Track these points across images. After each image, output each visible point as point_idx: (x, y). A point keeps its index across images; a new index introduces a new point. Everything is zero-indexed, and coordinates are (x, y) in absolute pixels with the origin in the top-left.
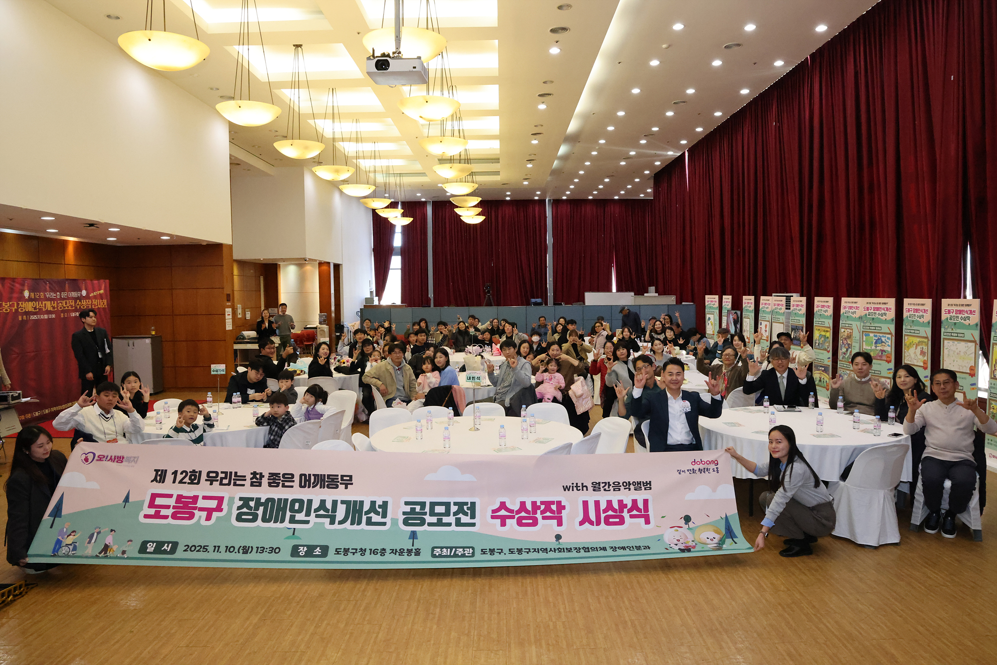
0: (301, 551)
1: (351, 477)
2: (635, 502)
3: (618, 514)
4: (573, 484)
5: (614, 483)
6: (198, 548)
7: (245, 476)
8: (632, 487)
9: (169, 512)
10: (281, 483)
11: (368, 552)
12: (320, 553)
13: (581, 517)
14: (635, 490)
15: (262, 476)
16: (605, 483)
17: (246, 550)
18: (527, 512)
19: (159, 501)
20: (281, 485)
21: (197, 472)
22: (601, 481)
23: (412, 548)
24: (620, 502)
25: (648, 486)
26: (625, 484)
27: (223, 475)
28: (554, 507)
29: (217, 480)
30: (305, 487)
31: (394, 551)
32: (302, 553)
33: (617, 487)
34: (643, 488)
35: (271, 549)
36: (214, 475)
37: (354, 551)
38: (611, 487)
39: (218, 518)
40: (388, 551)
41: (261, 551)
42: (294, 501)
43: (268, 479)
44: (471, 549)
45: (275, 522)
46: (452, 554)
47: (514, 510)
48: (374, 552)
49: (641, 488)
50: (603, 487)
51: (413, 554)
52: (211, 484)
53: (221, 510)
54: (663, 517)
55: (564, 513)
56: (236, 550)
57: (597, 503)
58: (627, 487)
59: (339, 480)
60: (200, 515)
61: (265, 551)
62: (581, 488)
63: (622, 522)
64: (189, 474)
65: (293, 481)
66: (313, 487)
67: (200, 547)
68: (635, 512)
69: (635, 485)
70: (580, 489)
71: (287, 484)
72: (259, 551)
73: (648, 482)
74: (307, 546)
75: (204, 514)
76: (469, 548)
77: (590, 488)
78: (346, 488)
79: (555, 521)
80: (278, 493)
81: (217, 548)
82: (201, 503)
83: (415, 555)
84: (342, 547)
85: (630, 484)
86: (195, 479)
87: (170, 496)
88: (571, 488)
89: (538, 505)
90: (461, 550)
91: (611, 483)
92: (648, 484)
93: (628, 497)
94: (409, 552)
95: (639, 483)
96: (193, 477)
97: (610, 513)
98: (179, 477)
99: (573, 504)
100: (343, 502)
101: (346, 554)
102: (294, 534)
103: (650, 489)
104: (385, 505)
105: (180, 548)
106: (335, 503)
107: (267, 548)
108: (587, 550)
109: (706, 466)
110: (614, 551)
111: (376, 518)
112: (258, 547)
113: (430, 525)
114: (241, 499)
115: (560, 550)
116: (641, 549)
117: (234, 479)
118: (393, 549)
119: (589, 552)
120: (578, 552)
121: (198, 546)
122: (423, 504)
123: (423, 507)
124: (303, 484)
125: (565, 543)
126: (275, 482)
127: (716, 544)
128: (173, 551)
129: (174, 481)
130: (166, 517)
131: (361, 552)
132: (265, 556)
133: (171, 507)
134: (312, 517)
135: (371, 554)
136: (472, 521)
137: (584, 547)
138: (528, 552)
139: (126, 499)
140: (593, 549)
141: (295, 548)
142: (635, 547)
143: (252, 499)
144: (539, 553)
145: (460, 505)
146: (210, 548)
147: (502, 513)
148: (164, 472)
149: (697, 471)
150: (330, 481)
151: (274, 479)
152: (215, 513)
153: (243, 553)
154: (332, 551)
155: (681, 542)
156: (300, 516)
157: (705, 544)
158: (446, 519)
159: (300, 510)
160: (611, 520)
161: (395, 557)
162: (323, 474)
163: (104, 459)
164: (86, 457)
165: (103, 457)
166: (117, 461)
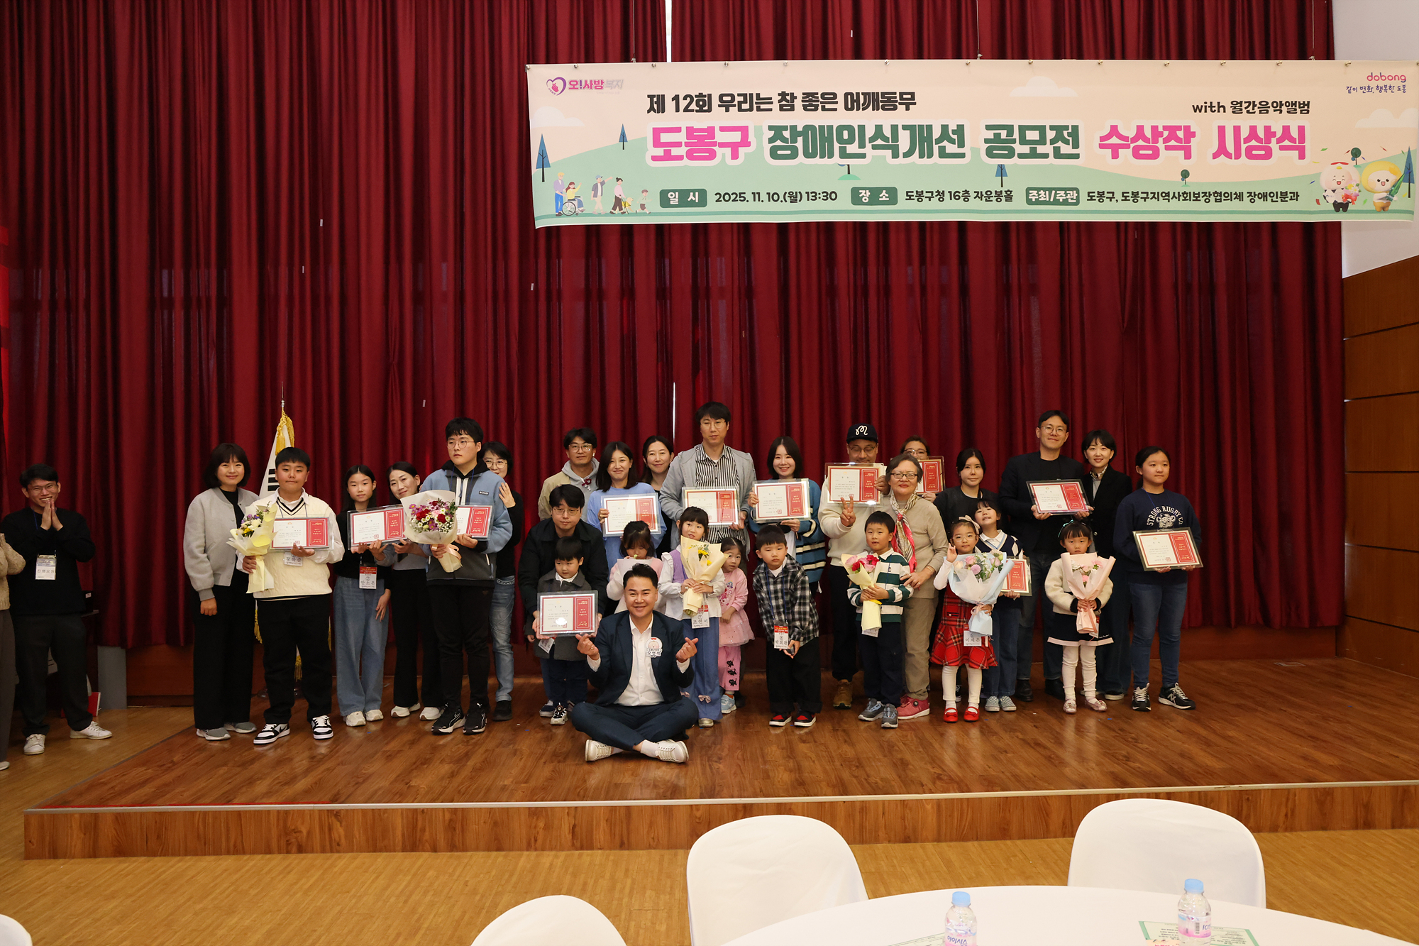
0: (863, 196)
1: (913, 94)
2: (1286, 129)
3: (1264, 144)
4: (1206, 103)
5: (1260, 103)
6: (733, 198)
7: (771, 99)
8: (1284, 109)
9: (682, 151)
10: (820, 105)
11: (947, 196)
12: (888, 199)
13: (1215, 148)
14: (1289, 112)
15: (793, 97)
16: (1249, 103)
17: (794, 197)
18: (1146, 140)
19: (665, 137)
20: (820, 108)
21: (705, 96)
22: (1244, 101)
23: (1002, 189)
24: (1267, 129)
25: (1306, 108)
26: (1275, 105)
27: (741, 99)
28: (1180, 134)
29: (735, 106)
30: (852, 109)
31: (979, 195)
32: (865, 200)
33: (1264, 107)
34: (1298, 110)
35: (825, 194)
36: (729, 98)
37: (930, 195)
38: (1256, 108)
39: (746, 154)
40: (973, 195)
41: (814, 198)
42: (841, 128)
43: (803, 101)
44: (1075, 192)
45: (822, 157)
46: (1052, 200)
47: (1128, 137)
48: (955, 196)
49: (1296, 110)
50: (1246, 108)
51: (1003, 199)
52: (727, 110)
53: (748, 144)
54: (1323, 150)
55: (1194, 143)
56: (781, 198)
57: (1237, 130)
58: (1278, 108)
59: (898, 99)
60: (723, 154)
61: (818, 196)
62: (1216, 109)
64: (695, 99)
65: (837, 103)
66: (863, 109)
67: (735, 196)
68: (1286, 143)
69: (1289, 106)
70: (1215, 111)
71: (827, 106)
72: (810, 197)
73: (1306, 103)
74: (870, 189)
75: (728, 151)
76: (1072, 189)
77: (1229, 110)
78: (908, 109)
79: (1182, 152)
80: (818, 119)
81: (757, 196)
82: (720, 137)
83: (1006, 201)
84: (915, 188)
85: (1281, 104)
87: (678, 130)
88: (1203, 108)
89: (1159, 130)
90: (1062, 193)
91: (1257, 103)
92: (1306, 105)
93: (1277, 121)
94: (999, 194)
95: (1294, 104)
96: (701, 103)
97: (1254, 143)
98: (683, 104)
99: (1205, 129)
100: (905, 127)
101: (920, 200)
102: (849, 173)
103: (1308, 113)
104: (960, 130)
105: (711, 198)
106: (894, 128)
107: (819, 194)
108: (1219, 196)
109: (1388, 83)
110: (1252, 201)
111: (951, 148)
112: (807, 193)
113: (1021, 156)
114: (770, 128)
115: (1185, 196)
116: (1286, 199)
117: (756, 103)
118: (978, 192)
119: (1221, 202)
120: (1207, 201)
121: (732, 194)
122: (1009, 129)
123: (1010, 132)
124: (849, 107)
125: (1193, 185)
126: (812, 105)
127: (1386, 192)
128: (703, 202)
129: (677, 110)
130: (680, 158)
131: (939, 196)
132: (820, 204)
133: (683, 144)
134: (868, 149)
135: (951, 199)
136: (1075, 151)
137: (1216, 192)
138: (1145, 199)
139: (623, 138)
140: (1226, 195)
141: (855, 193)
142: (1279, 195)
143: (785, 128)
144: (1158, 200)
145: (1059, 129)
146: (749, 196)
147: (1113, 142)
148: (661, 99)
149: (1374, 90)
150: (885, 101)
151: (810, 101)
152: (742, 150)
153: (791, 202)
154: (901, 196)
155: (1341, 186)
156: (853, 148)
157: (1372, 191)
158: (1041, 149)
159: (851, 141)
160: (1254, 152)
161: (980, 204)
162: (875, 92)
163: (578, 86)
164: (554, 85)
165: (575, 83)
166: (595, 87)
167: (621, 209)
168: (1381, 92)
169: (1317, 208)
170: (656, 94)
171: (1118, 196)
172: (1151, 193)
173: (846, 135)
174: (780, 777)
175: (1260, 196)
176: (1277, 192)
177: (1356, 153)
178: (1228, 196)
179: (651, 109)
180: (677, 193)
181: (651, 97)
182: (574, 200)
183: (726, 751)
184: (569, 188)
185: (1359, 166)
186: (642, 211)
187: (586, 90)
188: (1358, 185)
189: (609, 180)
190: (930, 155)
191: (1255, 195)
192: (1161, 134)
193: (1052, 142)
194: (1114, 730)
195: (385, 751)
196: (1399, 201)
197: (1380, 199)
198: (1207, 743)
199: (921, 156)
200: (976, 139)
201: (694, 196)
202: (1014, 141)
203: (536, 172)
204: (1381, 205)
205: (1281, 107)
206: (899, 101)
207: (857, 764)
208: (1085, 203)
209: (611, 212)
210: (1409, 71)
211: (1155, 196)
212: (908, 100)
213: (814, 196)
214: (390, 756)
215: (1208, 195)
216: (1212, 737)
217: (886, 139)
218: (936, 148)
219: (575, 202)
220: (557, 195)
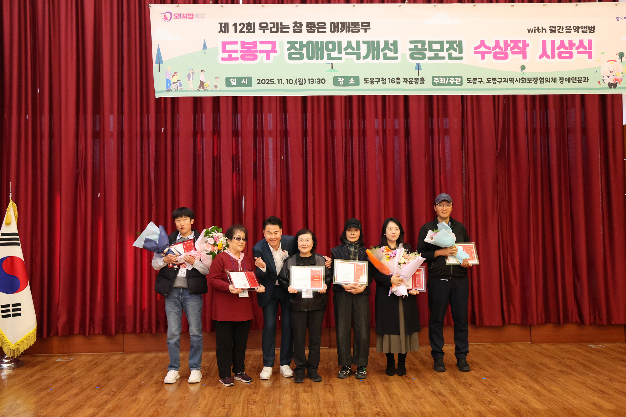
0: (340, 81)
1: (369, 23)
2: (581, 42)
3: (568, 51)
4: (535, 27)
5: (566, 27)
7: (288, 25)
8: (580, 30)
9: (238, 55)
10: (316, 29)
11: (387, 81)
12: (354, 83)
13: (540, 53)
14: (583, 32)
15: (301, 25)
16: (560, 27)
17: (301, 82)
18: (501, 48)
19: (228, 47)
20: (316, 31)
21: (251, 24)
22: (557, 26)
23: (418, 77)
24: (570, 42)
25: (593, 29)
26: (575, 28)
27: (272, 25)
28: (520, 45)
29: (268, 29)
30: (334, 32)
31: (405, 80)
32: (341, 83)
33: (568, 30)
34: (588, 31)
35: (319, 80)
36: (265, 25)
37: (378, 80)
38: (564, 30)
39: (274, 57)
40: (402, 80)
41: (312, 82)
42: (328, 43)
43: (306, 27)
44: (460, 78)
45: (317, 59)
46: (447, 83)
47: (491, 47)
48: (392, 81)
49: (587, 31)
50: (558, 30)
51: (419, 82)
52: (264, 32)
53: (276, 52)
54: (602, 53)
55: (528, 50)
56: (294, 82)
57: (553, 42)
58: (577, 30)
59: (360, 26)
60: (262, 57)
61: (314, 81)
62: (541, 30)
63: (571, 56)
64: (246, 25)
65: (326, 28)
66: (341, 32)
67: (268, 81)
68: (581, 49)
69: (583, 29)
70: (540, 32)
71: (320, 30)
72: (310, 82)
73: (593, 27)
74: (344, 77)
75: (264, 55)
76: (458, 77)
77: (548, 31)
78: (366, 32)
79: (522, 55)
81: (280, 81)
82: (260, 47)
83: (421, 83)
84: (369, 77)
85: (578, 28)
86: (251, 29)
87: (236, 43)
88: (534, 30)
90: (453, 79)
91: (564, 27)
92: (593, 28)
94: (417, 80)
95: (586, 27)
96: (249, 28)
97: (562, 50)
98: (239, 28)
99: (535, 42)
100: (364, 42)
101: (372, 83)
102: (332, 68)
103: (594, 32)
104: (395, 43)
105: (255, 82)
106: (358, 43)
107: (315, 80)
108: (543, 80)
110: (562, 83)
111: (390, 54)
112: (309, 79)
113: (430, 58)
114: (288, 42)
115: (523, 80)
116: (581, 81)
117: (280, 28)
118: (405, 79)
119: (544, 83)
120: (536, 83)
121: (266, 80)
122: (423, 43)
123: (423, 45)
124: (333, 30)
125: (528, 74)
126: (312, 29)
128: (250, 84)
129: (236, 32)
130: (237, 59)
131: (383, 81)
132: (316, 86)
133: (239, 51)
134: (343, 55)
135: (390, 83)
136: (460, 55)
137: (541, 78)
138: (500, 82)
139: (205, 47)
140: (547, 79)
141: (336, 79)
142: (577, 79)
143: (296, 42)
144: (508, 83)
145: (451, 43)
146: (276, 81)
147: (482, 50)
148: (226, 25)
150: (353, 27)
151: (311, 27)
152: (272, 55)
153: (300, 84)
154: (362, 81)
155: (613, 74)
156: (334, 54)
158: (441, 54)
159: (333, 50)
160: (563, 55)
161: (407, 86)
162: (348, 22)
163: (179, 17)
164: (165, 16)
165: (177, 15)
166: (189, 18)
167: (203, 88)
169: (599, 86)
170: (224, 22)
171: (485, 80)
172: (504, 79)
173: (330, 46)
174: (286, 414)
175: (566, 80)
176: (576, 78)
177: (621, 55)
178: (548, 80)
179: (221, 31)
180: (235, 79)
181: (221, 24)
182: (177, 82)
183: (259, 397)
184: (174, 75)
185: (623, 63)
186: (215, 89)
187: (184, 20)
188: (622, 73)
190: (378, 58)
191: (563, 79)
192: (509, 45)
193: (447, 50)
194: (486, 386)
195: (56, 401)
198: (539, 394)
199: (373, 58)
200: (404, 49)
201: (245, 81)
202: (425, 50)
203: (155, 66)
205: (578, 29)
206: (361, 27)
207: (333, 406)
208: (465, 85)
209: (198, 90)
211: (506, 80)
212: (366, 26)
213: (312, 81)
214: (59, 404)
215: (536, 79)
216: (543, 391)
217: (353, 49)
218: (381, 54)
219: (178, 84)
220: (167, 80)
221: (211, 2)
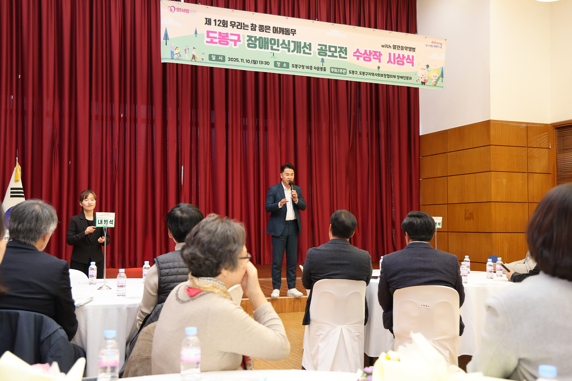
0: (278, 64)
1: (295, 30)
2: (408, 56)
3: (402, 60)
4: (385, 45)
5: (401, 46)
6: (234, 60)
7: (248, 25)
9: (217, 40)
10: (265, 30)
11: (305, 67)
12: (286, 66)
13: (388, 60)
14: (409, 51)
15: (256, 26)
16: (398, 46)
17: (255, 62)
18: (367, 55)
19: (211, 35)
20: (264, 31)
21: (225, 21)
22: (396, 45)
24: (403, 55)
26: (405, 48)
27: (238, 24)
29: (236, 26)
30: (275, 33)
31: (315, 68)
32: (279, 66)
33: (402, 48)
34: (412, 50)
35: (265, 62)
36: (234, 23)
37: (300, 66)
40: (313, 68)
42: (271, 39)
43: (259, 28)
44: (345, 70)
45: (265, 49)
46: (338, 72)
47: (362, 53)
48: (308, 67)
50: (397, 48)
51: (323, 70)
52: (233, 28)
53: (240, 41)
54: (419, 64)
55: (382, 57)
56: (251, 62)
57: (394, 54)
59: (290, 31)
60: (231, 43)
61: (263, 63)
62: (388, 47)
64: (222, 22)
65: (270, 30)
66: (279, 33)
67: (235, 59)
68: (408, 61)
69: (409, 49)
71: (267, 31)
72: (261, 63)
74: (280, 62)
75: (233, 42)
77: (392, 48)
78: (293, 35)
79: (378, 60)
80: (264, 35)
81: (242, 60)
82: (230, 37)
83: (324, 71)
84: (295, 63)
85: (407, 48)
86: (225, 24)
87: (216, 32)
90: (341, 70)
92: (414, 49)
93: (406, 53)
94: (321, 68)
95: (411, 48)
96: (224, 24)
97: (399, 59)
98: (218, 23)
99: (385, 54)
100: (292, 42)
101: (296, 68)
102: (274, 56)
103: (415, 51)
104: (310, 44)
105: (227, 59)
106: (289, 41)
108: (389, 76)
109: (437, 45)
110: (398, 79)
111: (307, 51)
112: (260, 61)
113: (329, 56)
114: (248, 36)
115: (379, 75)
116: (408, 79)
117: (243, 26)
118: (315, 67)
119: (389, 78)
120: (385, 77)
121: (234, 59)
122: (326, 46)
123: (326, 48)
125: (381, 71)
126: (262, 30)
127: (436, 80)
128: (224, 60)
129: (216, 25)
130: (216, 43)
131: (303, 67)
132: (263, 66)
133: (217, 38)
134: (280, 48)
135: (306, 69)
136: (346, 56)
137: (388, 75)
138: (366, 75)
139: (196, 33)
140: (391, 76)
141: (275, 63)
142: (406, 78)
143: (253, 37)
145: (341, 48)
146: (240, 60)
147: (357, 54)
148: (210, 20)
149: (433, 46)
150: (286, 31)
151: (261, 28)
152: (238, 43)
153: (254, 64)
154: (291, 66)
155: (424, 76)
156: (275, 47)
157: (432, 79)
158: (335, 54)
159: (274, 44)
160: (399, 63)
161: (316, 71)
162: (283, 28)
163: (180, 10)
164: (171, 9)
165: (179, 9)
166: (186, 12)
167: (195, 59)
168: (435, 47)
169: (417, 83)
170: (208, 18)
171: (358, 73)
172: (368, 73)
173: (273, 42)
175: (401, 77)
176: (406, 76)
177: (428, 66)
179: (206, 23)
180: (215, 56)
181: (206, 19)
182: (178, 54)
184: (176, 49)
185: (428, 71)
186: (202, 61)
187: (183, 13)
188: (428, 77)
189: (191, 48)
190: (300, 53)
191: (399, 77)
192: (372, 53)
193: (339, 52)
196: (439, 83)
197: (434, 82)
199: (297, 52)
200: (315, 48)
201: (221, 58)
202: (327, 51)
203: (163, 41)
204: (434, 84)
208: (348, 74)
209: (191, 60)
210: (443, 42)
211: (370, 74)
212: (294, 32)
213: (261, 62)
215: (385, 75)
217: (286, 45)
218: (302, 50)
219: (178, 55)
220: (172, 51)
221: (199, 3)
